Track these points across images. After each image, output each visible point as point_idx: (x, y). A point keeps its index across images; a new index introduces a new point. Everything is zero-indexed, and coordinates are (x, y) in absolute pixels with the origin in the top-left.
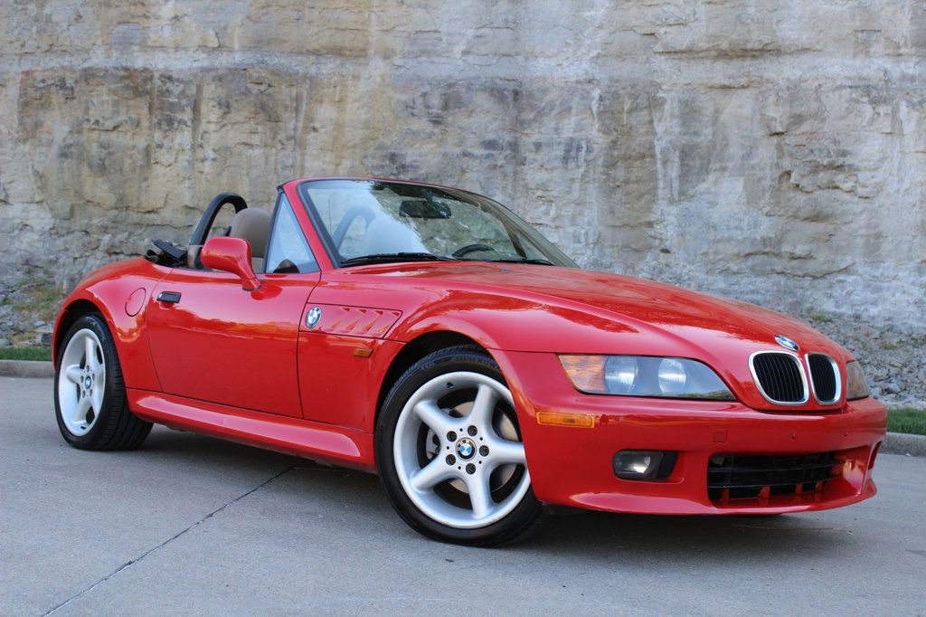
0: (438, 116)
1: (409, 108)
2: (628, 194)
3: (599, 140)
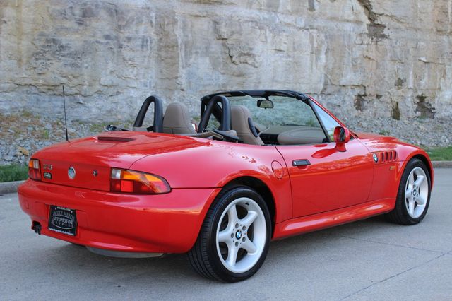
0: (80, 20)
1: (63, 14)
2: (166, 64)
3: (155, 38)
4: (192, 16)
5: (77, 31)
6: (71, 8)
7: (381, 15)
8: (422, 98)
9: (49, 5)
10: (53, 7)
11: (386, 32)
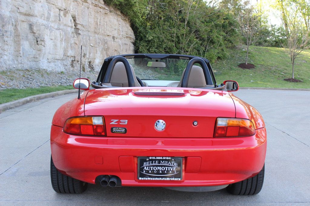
3: (14, 31)
4: (22, 21)
7: (78, 24)
8: (90, 62)
11: (80, 32)
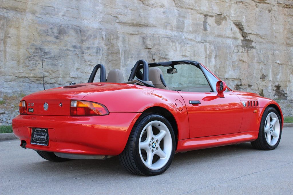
0: (57, 36)
1: (46, 33)
2: (112, 64)
3: (105, 48)
4: (129, 34)
5: (55, 43)
6: (52, 28)
7: (250, 34)
8: (278, 87)
9: (37, 27)
10: (40, 28)
11: (253, 44)
